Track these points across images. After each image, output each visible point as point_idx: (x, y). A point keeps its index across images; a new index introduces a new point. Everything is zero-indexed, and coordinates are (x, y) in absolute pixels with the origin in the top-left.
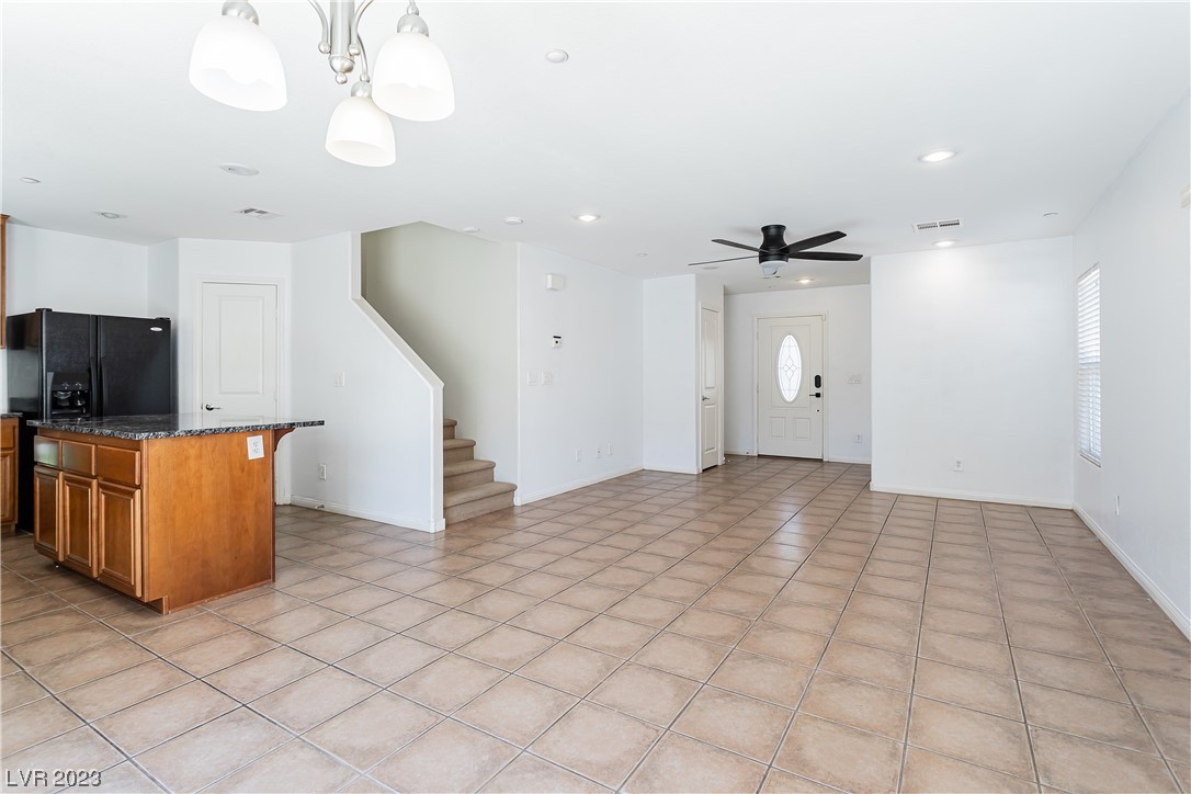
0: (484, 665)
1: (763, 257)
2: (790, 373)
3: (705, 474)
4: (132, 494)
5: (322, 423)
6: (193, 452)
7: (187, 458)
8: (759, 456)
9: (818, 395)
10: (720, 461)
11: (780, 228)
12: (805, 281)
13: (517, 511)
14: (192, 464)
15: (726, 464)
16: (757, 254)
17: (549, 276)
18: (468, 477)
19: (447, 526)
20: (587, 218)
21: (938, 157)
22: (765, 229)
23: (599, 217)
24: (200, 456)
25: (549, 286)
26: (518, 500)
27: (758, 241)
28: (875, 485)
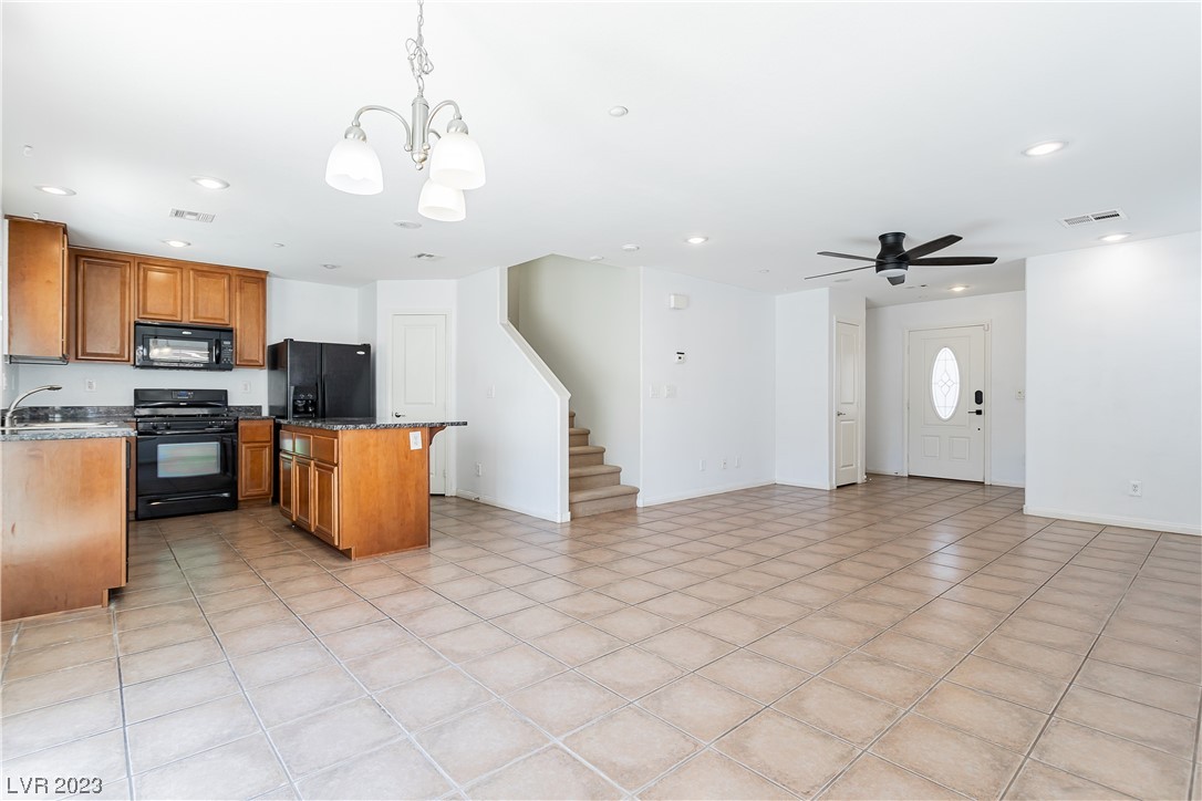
0: (565, 614)
1: (880, 266)
2: (945, 389)
3: (840, 490)
4: (332, 470)
5: (465, 424)
6: (372, 441)
7: (368, 446)
8: (910, 477)
9: (979, 412)
10: (860, 478)
11: (899, 236)
12: (958, 289)
13: (638, 511)
14: (371, 450)
15: (867, 484)
16: (875, 263)
17: (672, 297)
18: (595, 479)
19: (572, 519)
20: (696, 241)
21: (1044, 150)
22: (883, 238)
23: (707, 239)
24: (376, 445)
25: (672, 306)
26: (640, 503)
27: (876, 250)
28: (1031, 507)
